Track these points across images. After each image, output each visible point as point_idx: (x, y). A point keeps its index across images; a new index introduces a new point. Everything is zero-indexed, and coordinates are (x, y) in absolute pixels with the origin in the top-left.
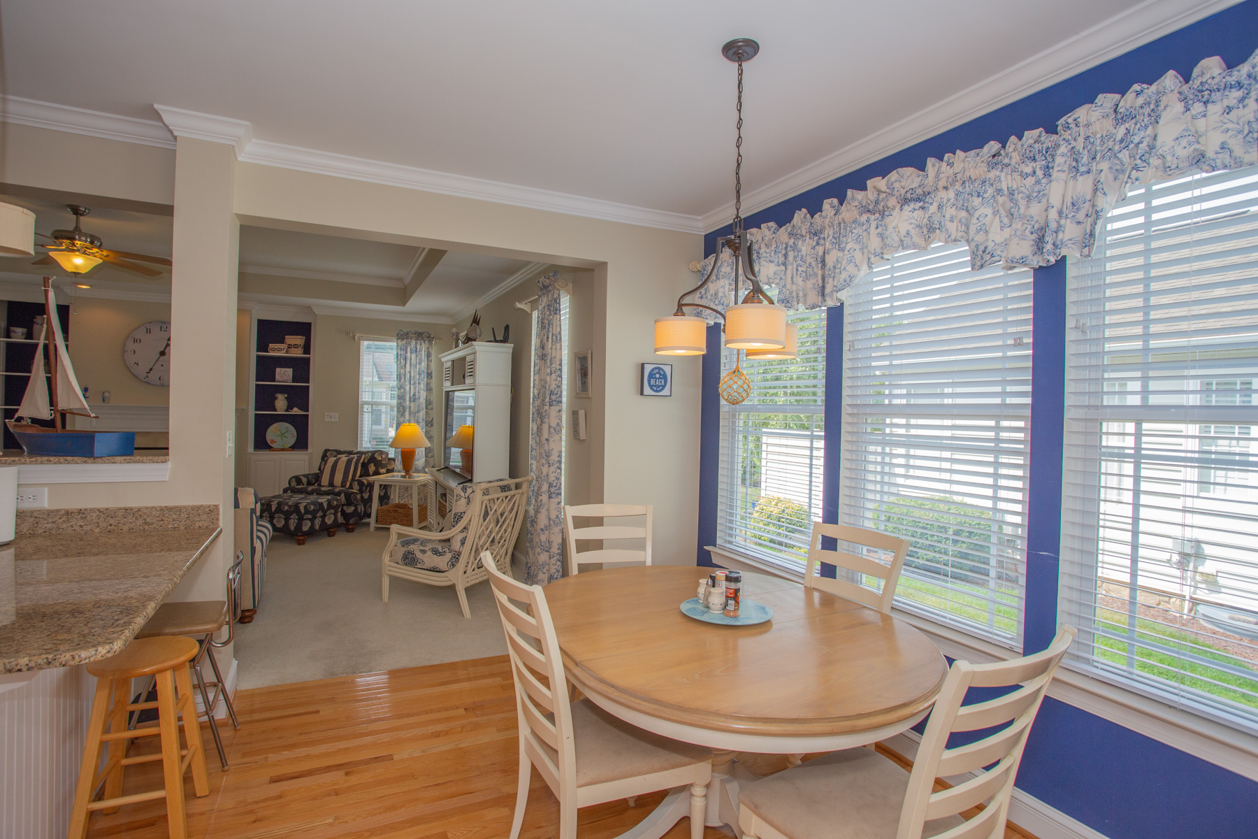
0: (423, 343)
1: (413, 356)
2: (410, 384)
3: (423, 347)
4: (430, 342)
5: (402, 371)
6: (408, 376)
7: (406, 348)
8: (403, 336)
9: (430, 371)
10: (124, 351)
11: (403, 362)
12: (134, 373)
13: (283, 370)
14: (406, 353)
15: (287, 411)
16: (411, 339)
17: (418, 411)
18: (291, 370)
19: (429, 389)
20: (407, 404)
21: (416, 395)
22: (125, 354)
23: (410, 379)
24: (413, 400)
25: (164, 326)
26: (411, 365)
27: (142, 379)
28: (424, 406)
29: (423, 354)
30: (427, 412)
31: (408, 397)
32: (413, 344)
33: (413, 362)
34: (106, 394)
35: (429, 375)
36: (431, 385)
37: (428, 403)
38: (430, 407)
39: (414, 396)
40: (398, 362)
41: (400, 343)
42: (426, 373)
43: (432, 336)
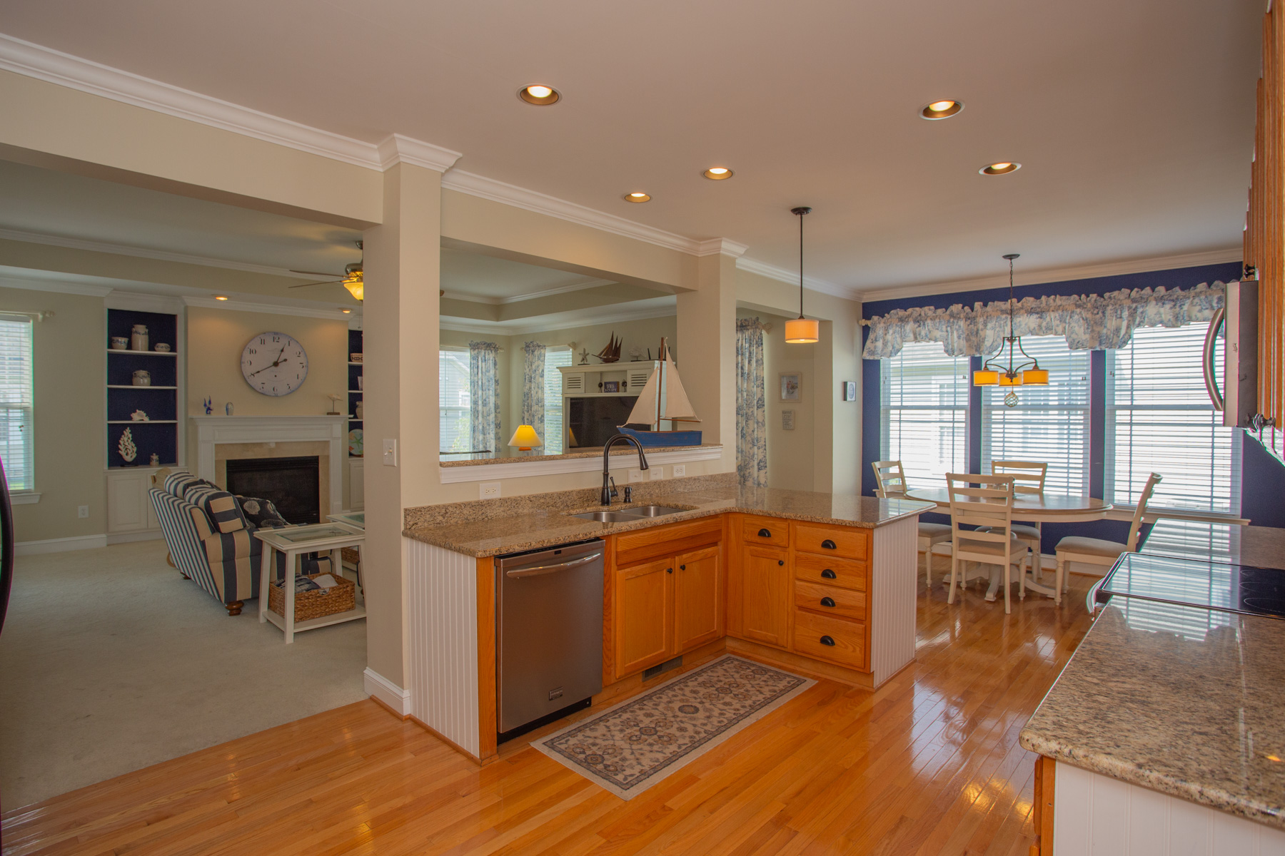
0: (490, 351)
1: (484, 364)
2: (483, 390)
3: (491, 356)
4: (496, 351)
5: (476, 378)
6: (480, 383)
7: (478, 357)
8: (474, 347)
9: (497, 379)
10: (240, 363)
11: (476, 370)
12: (252, 385)
14: (478, 362)
16: (481, 349)
17: (489, 415)
19: (497, 395)
20: (480, 408)
21: (487, 400)
22: (243, 365)
23: (482, 386)
24: (484, 405)
25: (277, 337)
26: (482, 373)
27: (258, 390)
28: (493, 410)
29: (491, 363)
30: (496, 416)
31: (480, 402)
32: (483, 353)
33: (484, 370)
34: (230, 406)
35: (496, 381)
36: (498, 391)
37: (496, 407)
38: (498, 411)
39: (485, 400)
40: (472, 371)
41: (473, 353)
42: (494, 381)
43: (497, 346)
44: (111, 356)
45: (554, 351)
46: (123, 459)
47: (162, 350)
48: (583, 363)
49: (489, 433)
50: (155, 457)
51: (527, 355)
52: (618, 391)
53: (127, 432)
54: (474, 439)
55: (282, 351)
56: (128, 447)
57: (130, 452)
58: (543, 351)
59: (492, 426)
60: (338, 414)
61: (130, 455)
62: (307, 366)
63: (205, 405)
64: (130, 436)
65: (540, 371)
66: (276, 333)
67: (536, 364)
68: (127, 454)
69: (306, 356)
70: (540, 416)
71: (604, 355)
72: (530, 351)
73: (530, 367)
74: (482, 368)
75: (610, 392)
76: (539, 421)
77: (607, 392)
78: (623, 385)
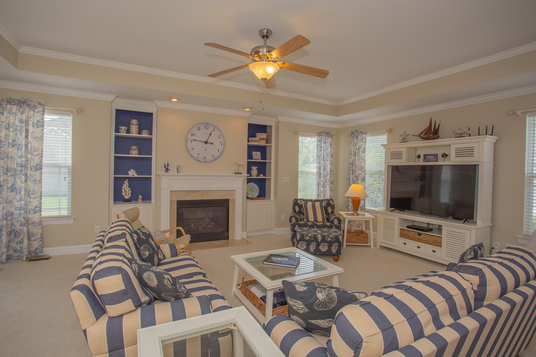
0: (328, 137)
1: (325, 145)
2: (324, 161)
3: (329, 140)
4: (332, 137)
5: (320, 153)
6: (322, 156)
7: (321, 141)
8: (319, 134)
9: (332, 154)
10: (186, 141)
11: (320, 148)
12: (192, 155)
13: (256, 152)
14: (321, 143)
15: (257, 176)
16: (323, 136)
17: (327, 176)
18: (260, 152)
19: (331, 164)
20: (322, 171)
21: (326, 167)
22: (187, 143)
23: (324, 158)
24: (324, 170)
25: (207, 126)
26: (324, 150)
27: (195, 158)
28: (329, 173)
29: (328, 144)
30: (331, 176)
31: (322, 168)
32: (324, 138)
33: (325, 149)
34: (179, 168)
35: (332, 156)
36: (332, 161)
37: (331, 171)
38: (332, 173)
39: (325, 167)
40: (318, 149)
41: (318, 138)
42: (330, 155)
43: (332, 134)
44: (117, 138)
45: (372, 135)
46: (124, 198)
47: (145, 135)
48: (403, 141)
49: (326, 187)
50: (140, 197)
51: (353, 139)
52: (437, 161)
53: (126, 182)
54: (318, 190)
55: (210, 135)
56: (126, 190)
57: (127, 194)
58: (364, 136)
59: (328, 183)
60: (241, 173)
61: (127, 195)
62: (224, 144)
63: (165, 167)
64: (128, 184)
65: (363, 149)
66: (207, 124)
67: (360, 144)
68: (126, 195)
69: (223, 138)
70: (362, 177)
71: (424, 135)
72: (355, 136)
73: (355, 147)
74: (324, 147)
75: (429, 161)
76: (362, 181)
77: (426, 162)
78: (443, 156)
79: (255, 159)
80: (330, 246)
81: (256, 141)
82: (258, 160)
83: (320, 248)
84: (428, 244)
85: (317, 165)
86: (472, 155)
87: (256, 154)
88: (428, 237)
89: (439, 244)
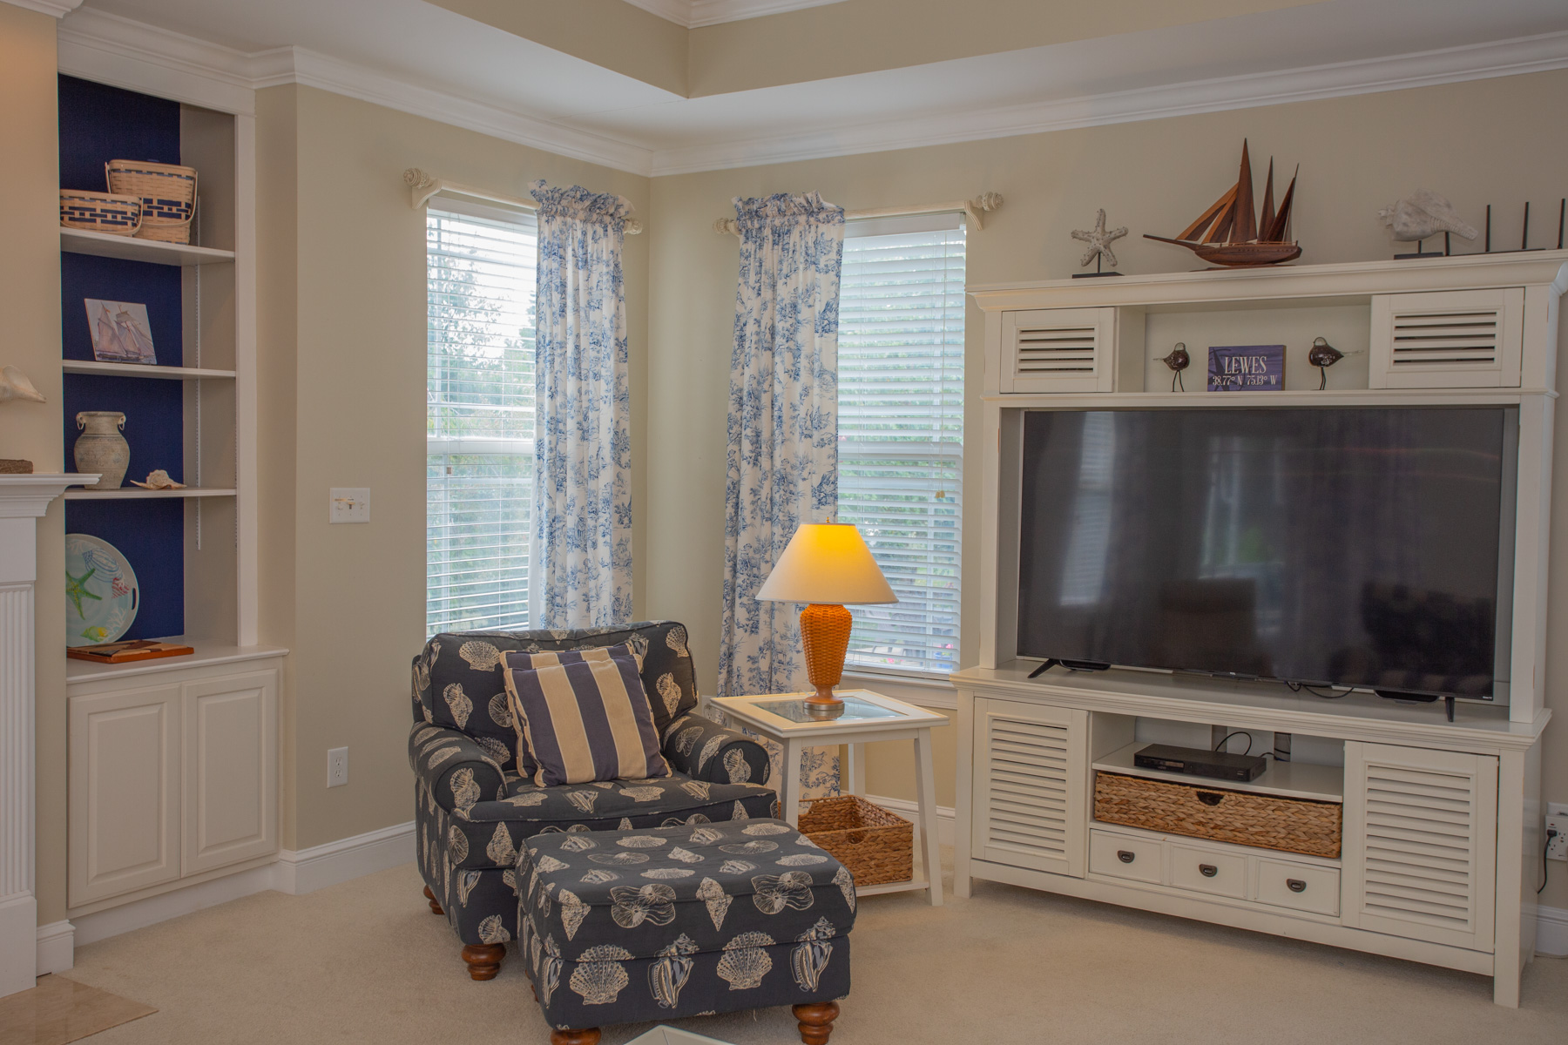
0: (599, 230)
1: (580, 275)
2: (579, 377)
3: (604, 246)
4: (619, 229)
5: (558, 329)
7: (562, 247)
8: (551, 205)
9: (620, 334)
11: (556, 297)
13: (115, 307)
14: (563, 264)
15: (126, 484)
16: (574, 216)
17: (597, 474)
18: (143, 308)
19: (620, 398)
20: (570, 446)
21: (591, 415)
23: (577, 360)
24: (584, 434)
26: (577, 311)
28: (607, 453)
29: (601, 272)
30: (617, 476)
31: (571, 425)
32: (579, 234)
33: (583, 303)
35: (621, 345)
36: (625, 381)
37: (619, 445)
38: (625, 457)
39: (586, 418)
40: (543, 299)
41: (546, 229)
42: (612, 342)
43: (622, 211)
45: (873, 230)
48: (1092, 268)
49: (595, 545)
51: (751, 246)
52: (1281, 385)
54: (551, 563)
58: (829, 231)
59: (605, 517)
60: (26, 467)
65: (820, 307)
67: (802, 279)
70: (816, 481)
72: (767, 232)
73: (767, 294)
74: (577, 290)
75: (1243, 387)
76: (815, 501)
77: (1226, 388)
78: (1315, 361)
79: (112, 359)
80: (783, 949)
81: (116, 219)
82: (137, 361)
83: (724, 969)
84: (1257, 845)
85: (540, 407)
86: (1482, 354)
87: (113, 318)
88: (1258, 807)
89: (1330, 845)
